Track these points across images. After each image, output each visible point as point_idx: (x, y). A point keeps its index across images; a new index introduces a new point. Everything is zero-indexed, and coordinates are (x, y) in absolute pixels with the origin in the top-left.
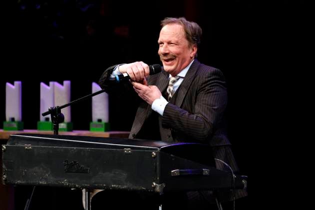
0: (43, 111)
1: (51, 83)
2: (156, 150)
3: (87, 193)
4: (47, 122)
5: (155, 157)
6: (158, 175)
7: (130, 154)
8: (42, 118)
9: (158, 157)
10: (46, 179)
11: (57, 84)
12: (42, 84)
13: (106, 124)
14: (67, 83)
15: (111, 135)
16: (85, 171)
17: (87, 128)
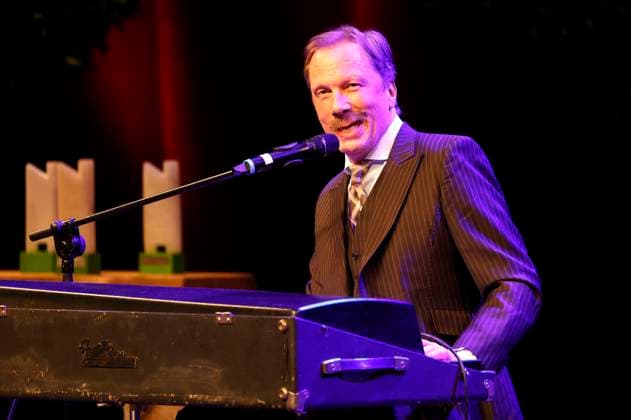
0: (30, 230)
1: (50, 166)
2: (288, 314)
3: (133, 412)
4: (41, 254)
5: (285, 331)
6: (293, 371)
7: (228, 324)
8: (31, 246)
9: (292, 330)
10: (40, 384)
11: (62, 167)
12: (30, 169)
13: (176, 257)
14: (86, 165)
15: (188, 283)
16: (127, 365)
17: (134, 266)
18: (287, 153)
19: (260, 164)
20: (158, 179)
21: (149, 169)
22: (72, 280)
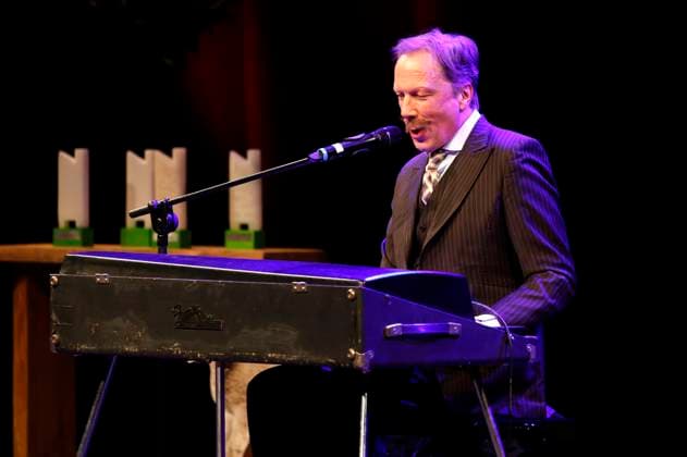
0: (130, 209)
1: (148, 153)
2: (356, 284)
3: (219, 369)
4: (139, 230)
5: (354, 299)
6: (360, 335)
7: (303, 292)
8: (130, 222)
9: (359, 302)
10: (137, 342)
11: (158, 154)
12: (131, 156)
13: (257, 234)
14: (179, 153)
15: (267, 257)
16: (215, 327)
17: (220, 242)
18: (358, 143)
19: (332, 153)
20: (241, 165)
21: (234, 158)
22: (165, 252)
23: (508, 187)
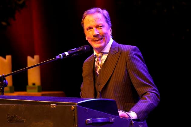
2: (75, 104)
5: (74, 110)
6: (76, 123)
7: (55, 108)
9: (76, 111)
11: (1, 58)
13: (39, 87)
14: (9, 57)
15: (43, 95)
16: (22, 122)
17: (25, 90)
18: (73, 52)
19: (64, 56)
20: (32, 61)
21: (29, 58)
22: (3, 95)
23: (129, 65)
